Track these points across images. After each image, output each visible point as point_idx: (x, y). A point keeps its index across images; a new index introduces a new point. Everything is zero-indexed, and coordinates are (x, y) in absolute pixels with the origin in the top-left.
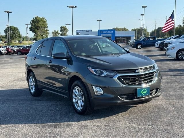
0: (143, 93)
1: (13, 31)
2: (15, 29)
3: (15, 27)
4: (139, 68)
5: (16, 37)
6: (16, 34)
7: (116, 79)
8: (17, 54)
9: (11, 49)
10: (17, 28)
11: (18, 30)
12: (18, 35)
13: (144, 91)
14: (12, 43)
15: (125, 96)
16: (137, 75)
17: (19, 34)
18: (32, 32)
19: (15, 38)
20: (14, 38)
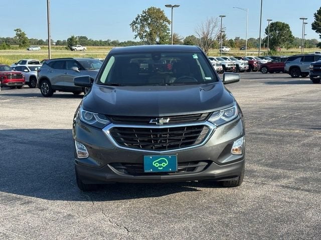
0: (159, 165)
1: (280, 30)
2: (283, 27)
3: (283, 24)
4: (160, 115)
5: (283, 41)
6: (284, 36)
7: (108, 132)
8: (261, 71)
9: (257, 63)
10: (287, 25)
11: (289, 28)
12: (287, 37)
13: (160, 162)
14: (275, 51)
15: (125, 167)
16: (153, 129)
17: (291, 36)
18: (316, 32)
19: (282, 43)
20: (280, 43)
